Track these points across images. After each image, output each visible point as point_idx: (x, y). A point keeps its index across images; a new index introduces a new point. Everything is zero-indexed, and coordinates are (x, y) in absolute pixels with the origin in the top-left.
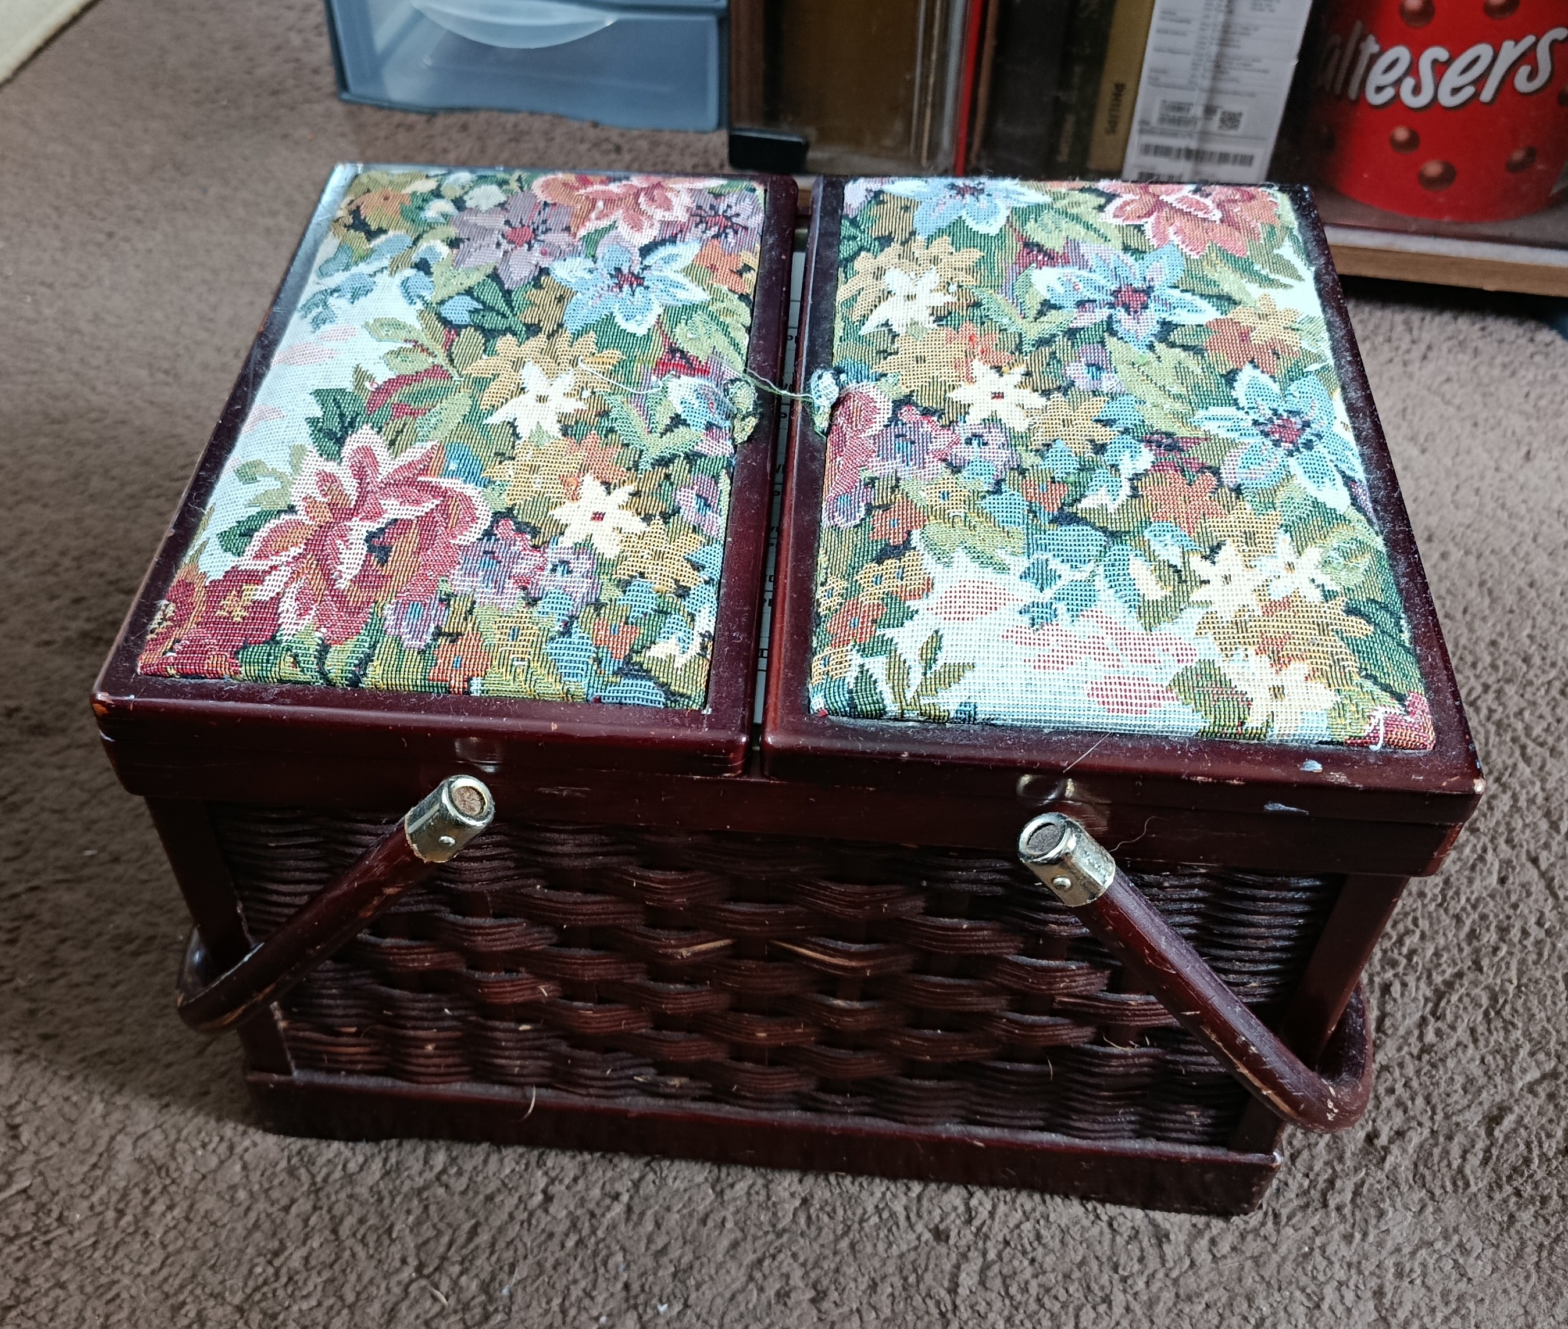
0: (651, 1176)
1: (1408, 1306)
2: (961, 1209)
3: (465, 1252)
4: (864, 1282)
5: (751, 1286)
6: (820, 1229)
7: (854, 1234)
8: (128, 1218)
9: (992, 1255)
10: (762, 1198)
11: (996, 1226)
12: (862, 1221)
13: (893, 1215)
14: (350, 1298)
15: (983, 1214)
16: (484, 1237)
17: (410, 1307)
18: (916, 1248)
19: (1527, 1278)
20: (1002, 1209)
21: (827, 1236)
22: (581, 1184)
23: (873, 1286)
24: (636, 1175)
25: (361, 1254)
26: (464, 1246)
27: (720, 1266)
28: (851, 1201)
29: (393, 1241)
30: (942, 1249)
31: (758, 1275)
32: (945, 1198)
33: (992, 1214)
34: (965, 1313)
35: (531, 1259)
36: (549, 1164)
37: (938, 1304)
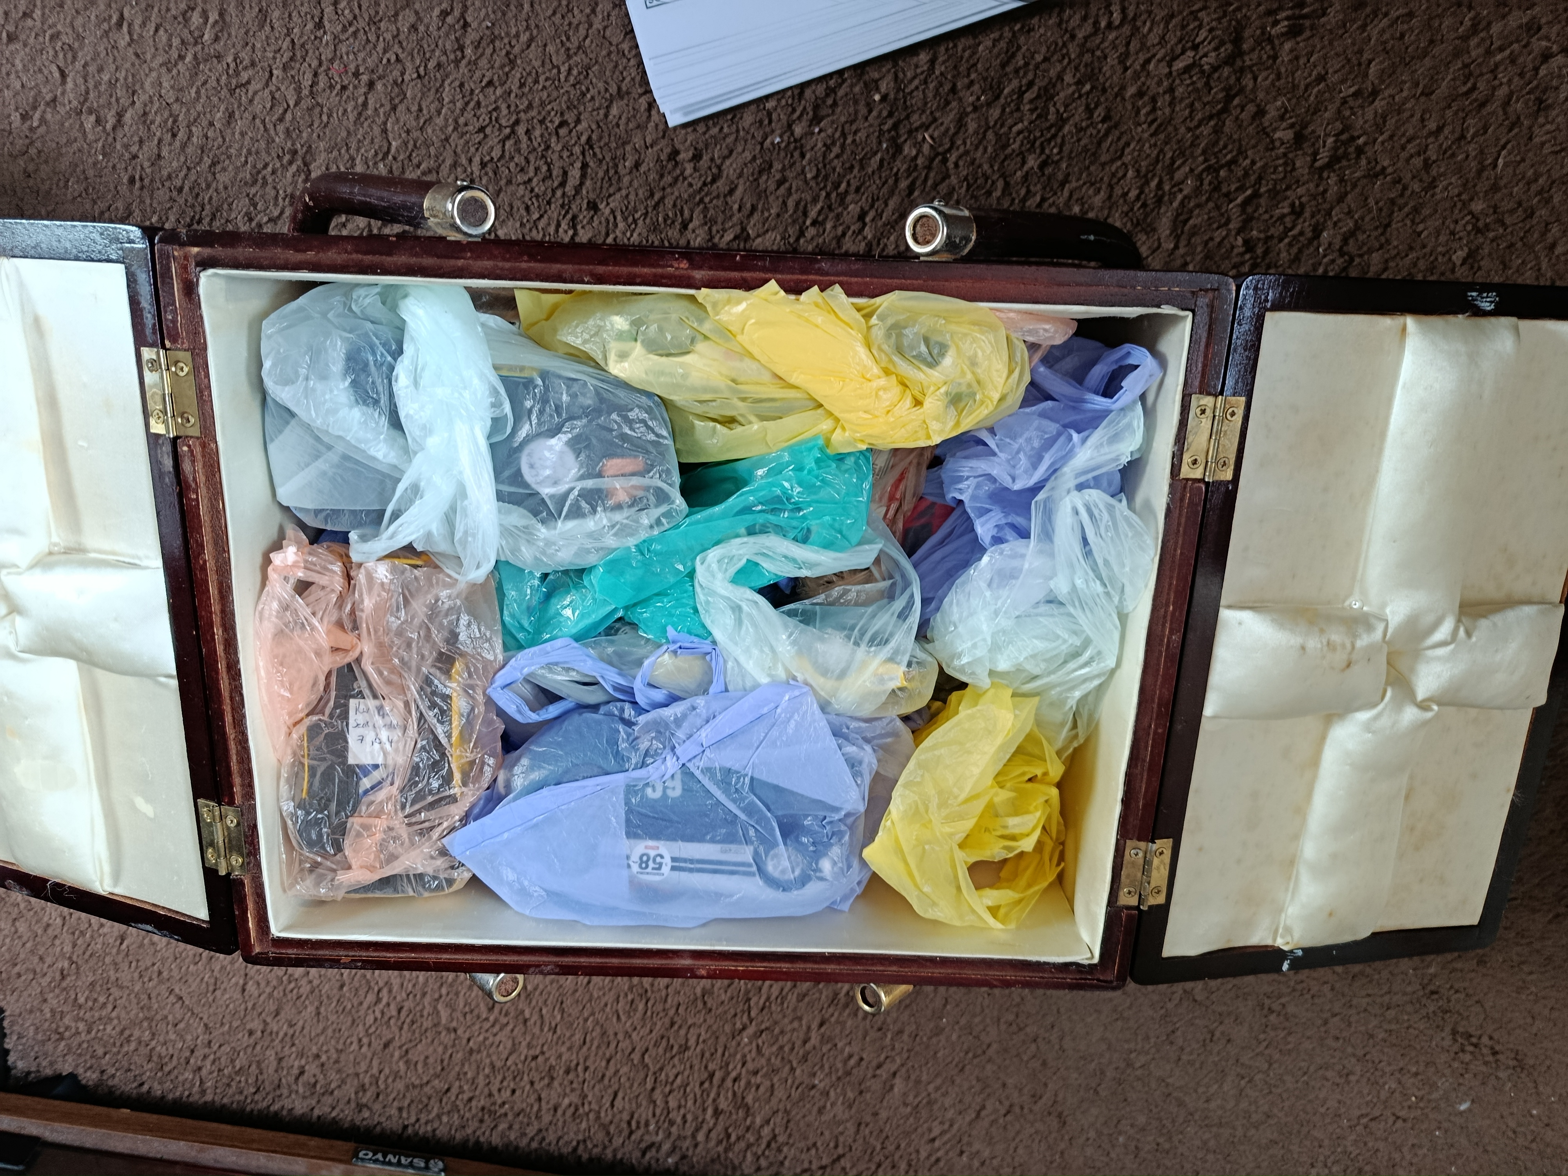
0: (792, 240)
1: (289, 175)
2: (579, 227)
3: (915, 174)
4: (643, 169)
5: (718, 162)
6: (675, 205)
7: (651, 203)
8: (1153, 184)
9: (559, 193)
10: (714, 229)
11: (555, 215)
12: (646, 214)
13: (625, 219)
14: (990, 135)
15: (564, 225)
16: (903, 184)
17: (947, 130)
18: (610, 196)
19: (211, 198)
20: (552, 230)
21: (669, 202)
22: (840, 230)
23: (637, 165)
24: (802, 241)
25: (986, 167)
26: (916, 178)
27: (740, 176)
28: (655, 228)
29: (966, 179)
30: (592, 196)
31: (714, 170)
32: (590, 235)
33: (558, 225)
34: (577, 150)
35: (870, 170)
36: (863, 244)
37: (595, 154)
